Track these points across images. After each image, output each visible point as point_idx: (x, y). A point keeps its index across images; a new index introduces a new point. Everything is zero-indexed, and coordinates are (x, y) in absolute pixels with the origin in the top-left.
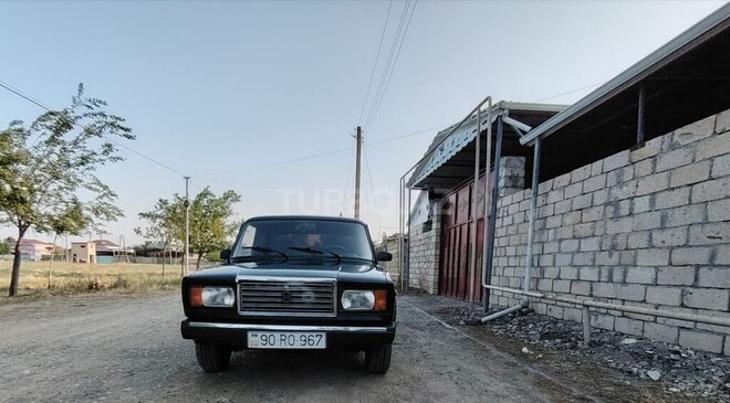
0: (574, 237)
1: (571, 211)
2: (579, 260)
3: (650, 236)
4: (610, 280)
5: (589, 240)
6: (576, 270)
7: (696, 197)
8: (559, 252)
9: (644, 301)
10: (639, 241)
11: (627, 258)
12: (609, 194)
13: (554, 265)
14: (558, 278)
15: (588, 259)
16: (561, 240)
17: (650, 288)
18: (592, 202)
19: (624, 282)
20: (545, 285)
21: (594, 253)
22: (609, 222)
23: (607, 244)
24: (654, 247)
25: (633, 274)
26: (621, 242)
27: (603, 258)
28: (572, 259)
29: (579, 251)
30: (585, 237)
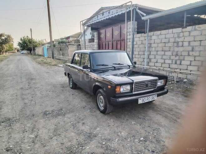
0: (163, 51)
1: (161, 43)
2: (164, 57)
3: (189, 53)
4: (176, 63)
5: (168, 52)
6: (164, 60)
7: (202, 44)
8: (157, 54)
9: (187, 69)
10: (185, 54)
11: (182, 58)
12: (175, 40)
13: (155, 58)
14: (157, 62)
15: (168, 57)
16: (157, 51)
17: (188, 66)
18: (169, 41)
19: (180, 64)
20: (151, 64)
21: (170, 56)
22: (175, 47)
23: (174, 54)
24: (190, 55)
25: (183, 62)
26: (179, 53)
27: (173, 57)
28: (162, 57)
29: (164, 55)
30: (167, 51)
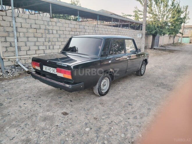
0: (35, 37)
1: (31, 28)
2: (37, 44)
3: (58, 39)
4: (49, 48)
5: (41, 38)
6: (37, 47)
7: (64, 33)
8: (28, 41)
10: (55, 40)
11: (53, 43)
12: (46, 27)
13: (26, 46)
14: (29, 50)
16: (28, 37)
18: (40, 27)
19: (53, 49)
20: (22, 53)
21: (43, 42)
22: (47, 34)
23: (47, 40)
24: (59, 41)
25: (55, 47)
26: (51, 40)
27: (46, 43)
28: (35, 44)
29: (37, 41)
30: (39, 37)
